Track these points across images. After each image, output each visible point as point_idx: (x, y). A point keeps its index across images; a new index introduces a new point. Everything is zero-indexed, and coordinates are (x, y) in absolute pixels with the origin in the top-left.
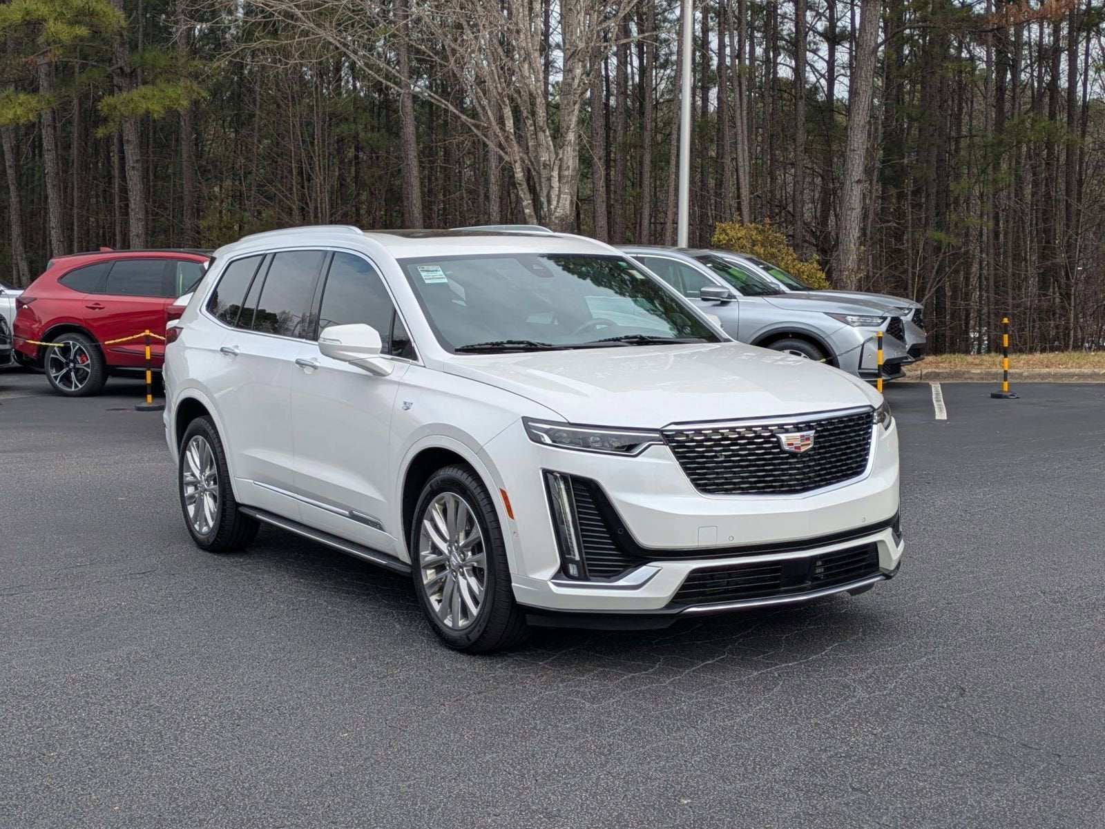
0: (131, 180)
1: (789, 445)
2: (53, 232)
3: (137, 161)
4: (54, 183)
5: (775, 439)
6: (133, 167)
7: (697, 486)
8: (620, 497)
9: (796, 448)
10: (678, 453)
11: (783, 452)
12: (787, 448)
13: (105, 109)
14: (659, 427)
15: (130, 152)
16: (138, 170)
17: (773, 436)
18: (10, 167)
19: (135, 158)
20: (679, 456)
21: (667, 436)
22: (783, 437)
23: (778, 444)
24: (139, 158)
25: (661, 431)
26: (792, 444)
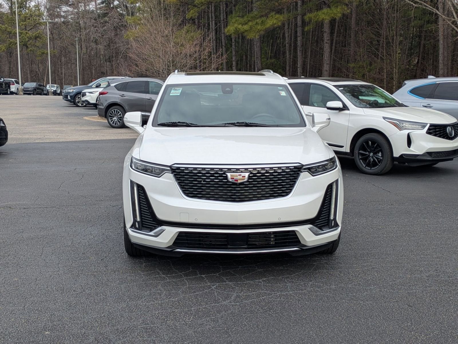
0: (325, 48)
1: (231, 178)
2: (298, 69)
3: (328, 40)
4: (301, 49)
5: (225, 175)
6: (327, 42)
7: (185, 194)
8: (152, 195)
9: (235, 180)
10: (177, 177)
11: (228, 181)
12: (231, 180)
13: (307, 19)
14: (169, 165)
15: (326, 36)
16: (328, 44)
17: (224, 174)
18: (287, 43)
19: (327, 39)
20: (177, 179)
21: (173, 169)
22: (229, 175)
23: (226, 177)
24: (329, 38)
25: (170, 167)
26: (233, 178)
